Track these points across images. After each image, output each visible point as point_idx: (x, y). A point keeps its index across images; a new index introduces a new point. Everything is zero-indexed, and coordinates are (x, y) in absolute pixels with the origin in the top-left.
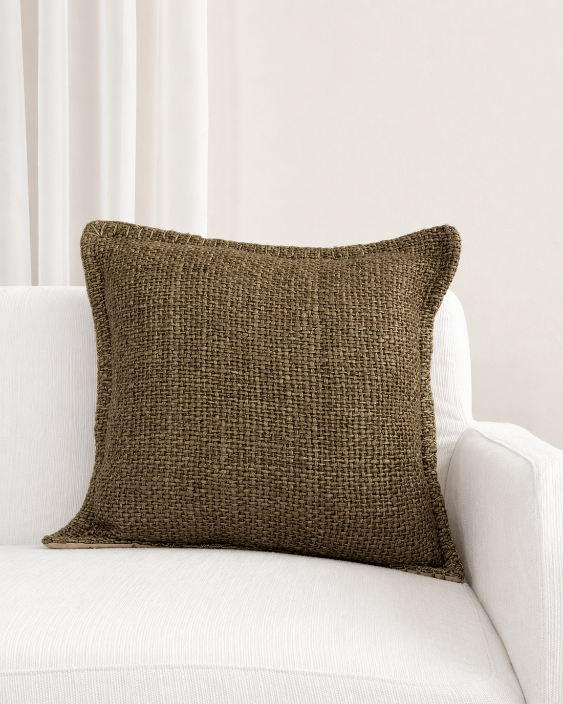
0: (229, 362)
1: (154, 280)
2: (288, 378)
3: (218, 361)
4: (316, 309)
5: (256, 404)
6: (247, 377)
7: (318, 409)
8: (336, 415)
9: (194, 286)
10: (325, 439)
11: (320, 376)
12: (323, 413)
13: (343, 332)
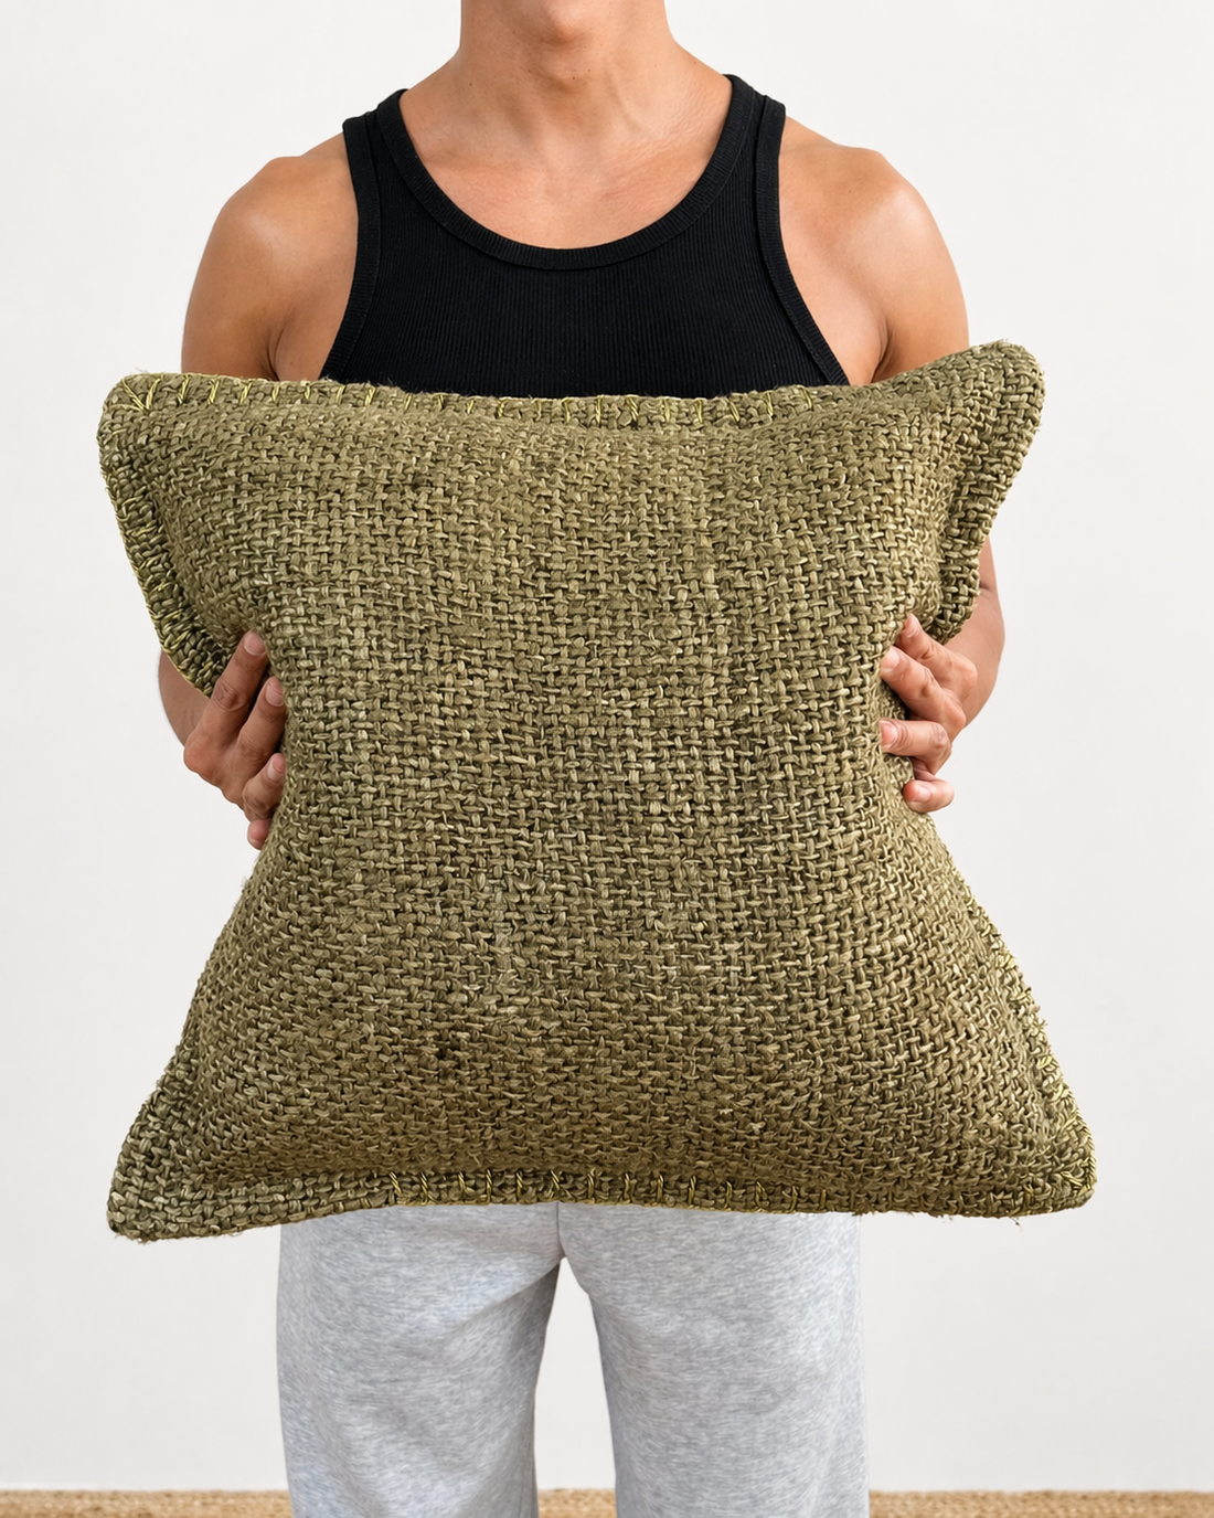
0: (500, 734)
1: (285, 515)
2: (651, 766)
3: (471, 731)
4: (710, 576)
5: (576, 840)
6: (546, 773)
7: (730, 843)
8: (776, 853)
9: (392, 532)
10: (752, 916)
11: (730, 754)
12: (742, 850)
13: (783, 628)
